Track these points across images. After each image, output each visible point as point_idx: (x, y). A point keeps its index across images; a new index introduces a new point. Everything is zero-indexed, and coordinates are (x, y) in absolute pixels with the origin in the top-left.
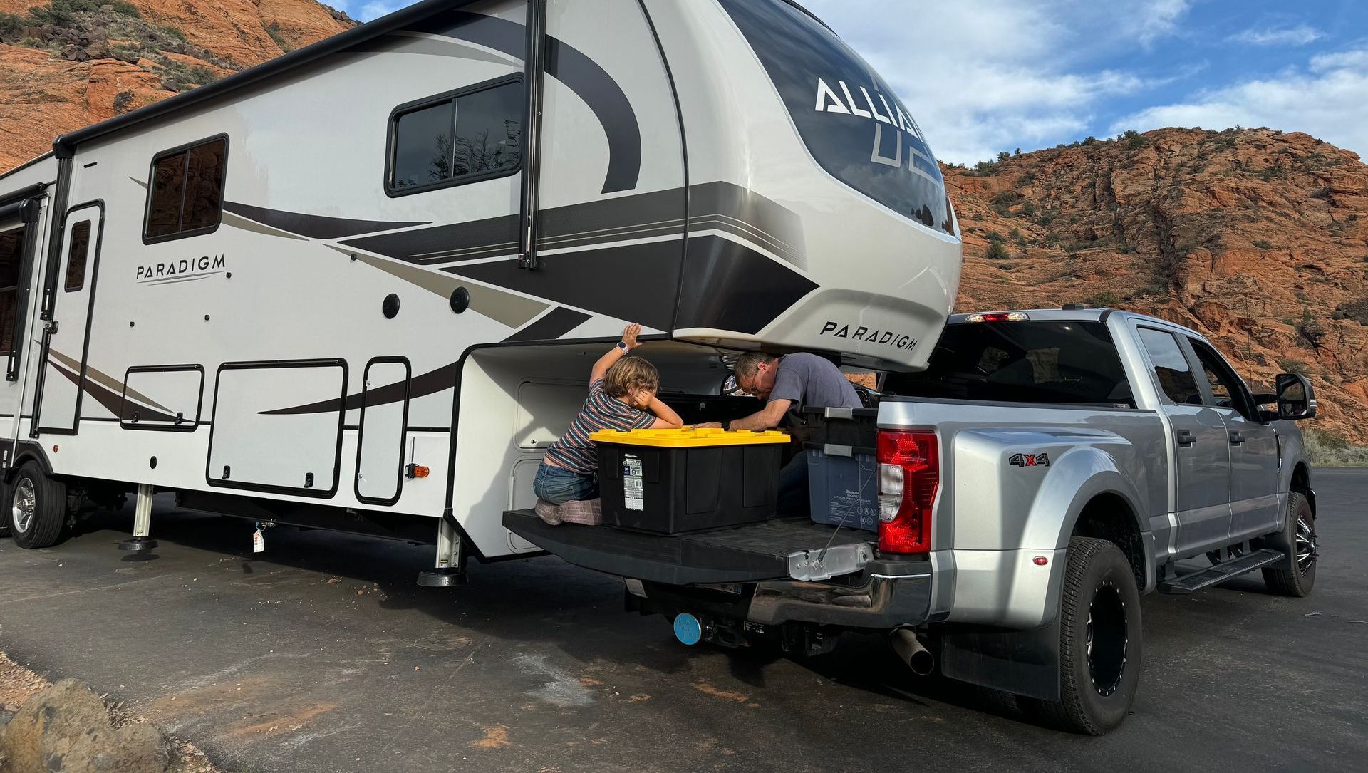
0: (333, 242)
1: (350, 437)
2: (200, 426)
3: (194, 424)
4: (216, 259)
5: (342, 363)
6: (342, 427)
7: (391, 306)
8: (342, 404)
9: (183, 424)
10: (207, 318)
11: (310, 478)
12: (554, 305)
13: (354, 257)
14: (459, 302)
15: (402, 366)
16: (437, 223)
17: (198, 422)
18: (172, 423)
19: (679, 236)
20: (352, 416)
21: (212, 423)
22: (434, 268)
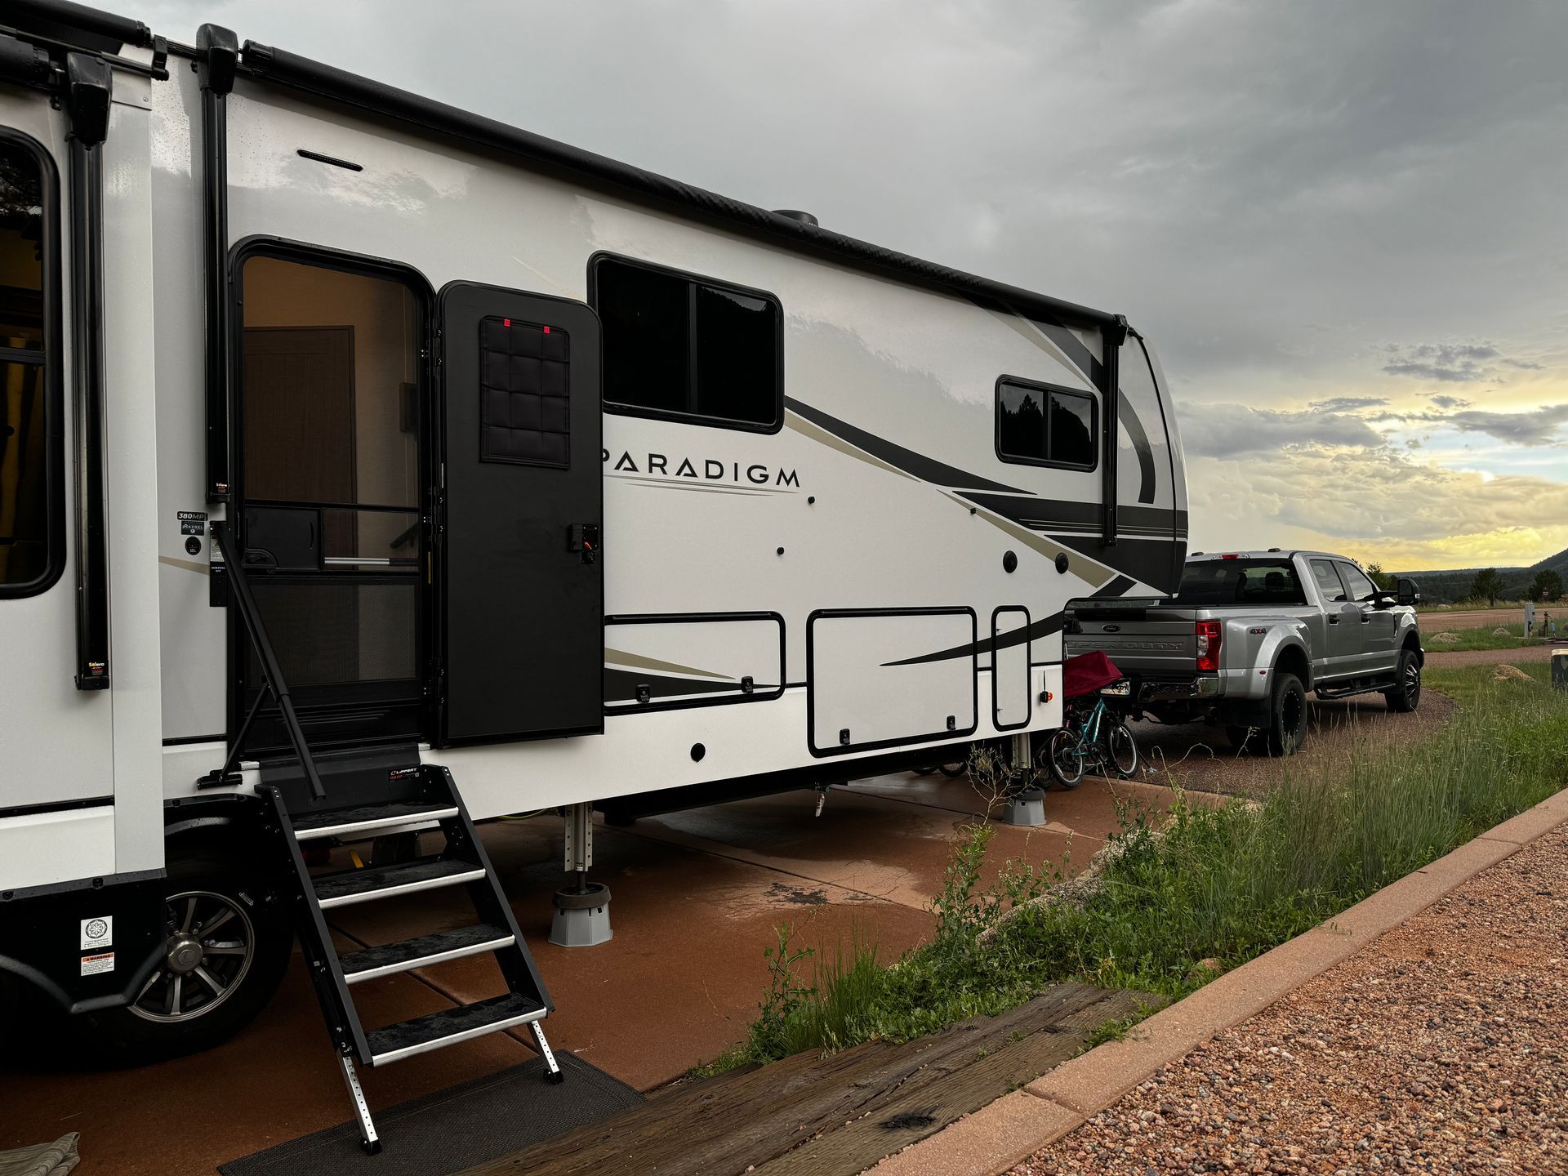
0: (949, 490)
1: (985, 678)
2: (787, 691)
3: (778, 688)
4: (782, 473)
5: (970, 611)
6: (976, 669)
7: (1010, 563)
8: (974, 649)
9: (756, 691)
10: (780, 551)
11: (951, 720)
12: (1118, 573)
13: (973, 511)
14: (1062, 565)
15: (1022, 614)
16: (1041, 495)
17: (784, 685)
18: (740, 692)
19: (1172, 539)
20: (984, 659)
21: (810, 684)
22: (1041, 534)
